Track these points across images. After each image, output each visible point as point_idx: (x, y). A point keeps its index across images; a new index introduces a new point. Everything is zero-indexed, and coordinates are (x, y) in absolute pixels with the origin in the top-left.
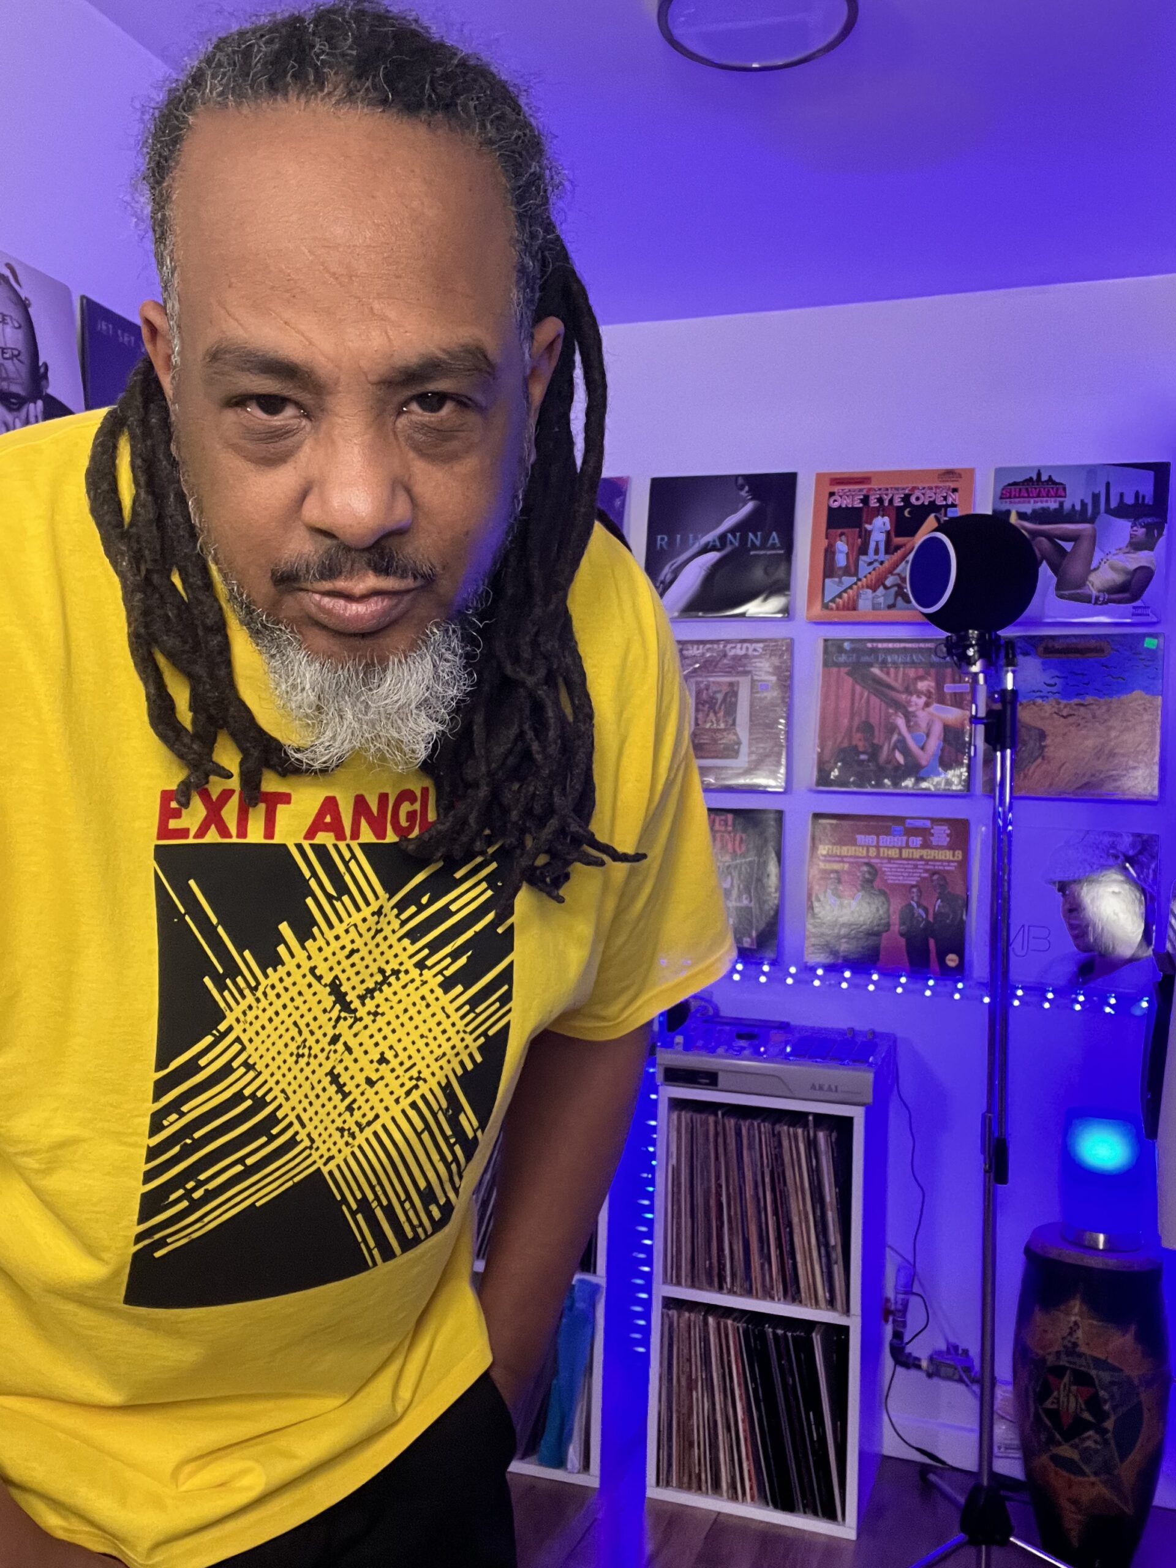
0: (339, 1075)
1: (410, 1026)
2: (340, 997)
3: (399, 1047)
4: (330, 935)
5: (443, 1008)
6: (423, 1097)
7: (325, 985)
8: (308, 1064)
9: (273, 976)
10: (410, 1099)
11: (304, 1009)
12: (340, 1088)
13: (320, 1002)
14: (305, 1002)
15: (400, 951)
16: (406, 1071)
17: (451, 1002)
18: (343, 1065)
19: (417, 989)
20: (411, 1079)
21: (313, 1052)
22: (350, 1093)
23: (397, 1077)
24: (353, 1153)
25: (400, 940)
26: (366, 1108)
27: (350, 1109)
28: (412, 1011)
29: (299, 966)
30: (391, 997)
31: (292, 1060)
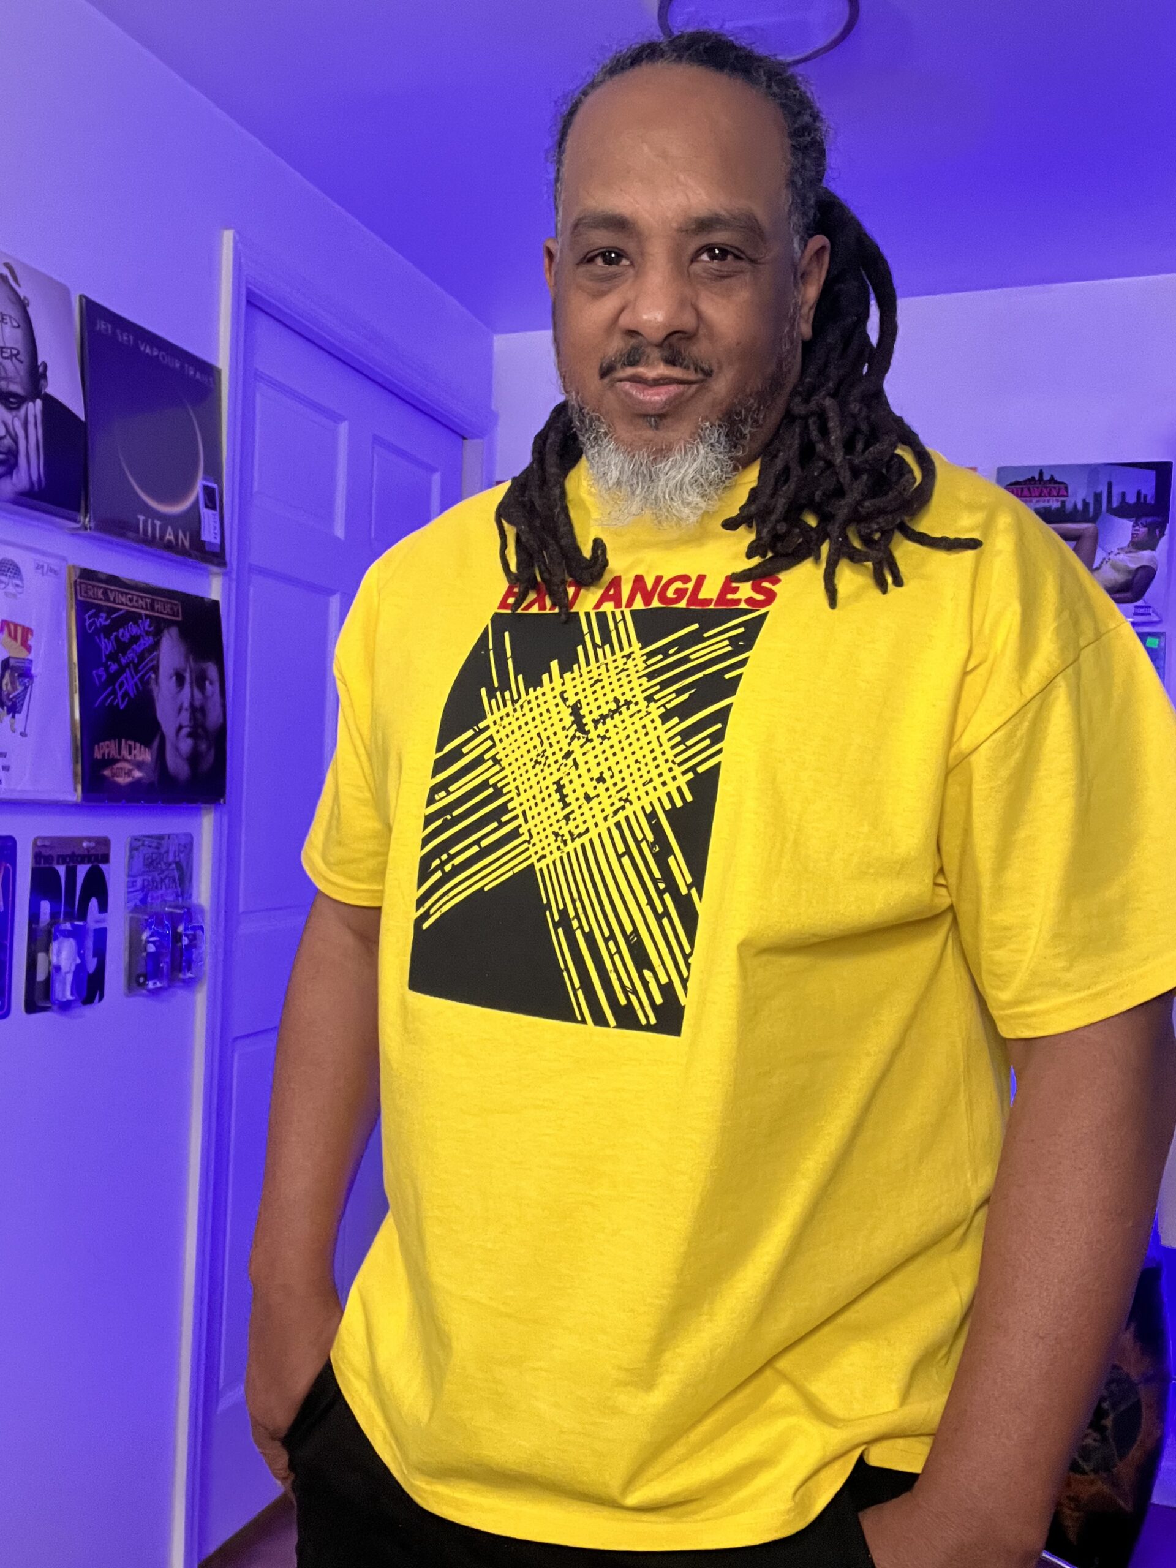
2: (578, 719)
8: (542, 771)
9: (532, 694)
11: (547, 724)
13: (562, 720)
14: (550, 718)
16: (618, 792)
17: (667, 732)
23: (610, 797)
25: (639, 678)
26: (580, 821)
27: (567, 818)
28: (632, 737)
29: (553, 689)
31: (530, 764)
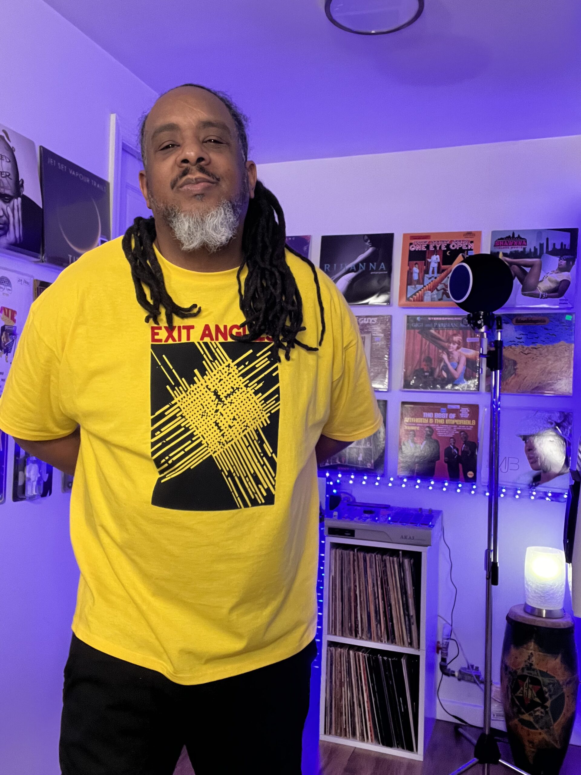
0: (218, 423)
1: (243, 407)
2: (218, 397)
3: (240, 414)
4: (212, 374)
5: (255, 401)
6: (248, 433)
7: (212, 392)
8: (206, 418)
9: (193, 387)
10: (244, 434)
12: (219, 428)
13: (210, 398)
14: (205, 397)
15: (239, 381)
16: (242, 423)
17: (258, 399)
18: (220, 420)
19: (245, 394)
20: (244, 426)
21: (208, 415)
22: (223, 430)
23: (240, 425)
24: (224, 451)
25: (238, 377)
26: (229, 436)
27: (223, 435)
28: (244, 402)
29: (202, 385)
30: (236, 397)
31: (200, 417)
